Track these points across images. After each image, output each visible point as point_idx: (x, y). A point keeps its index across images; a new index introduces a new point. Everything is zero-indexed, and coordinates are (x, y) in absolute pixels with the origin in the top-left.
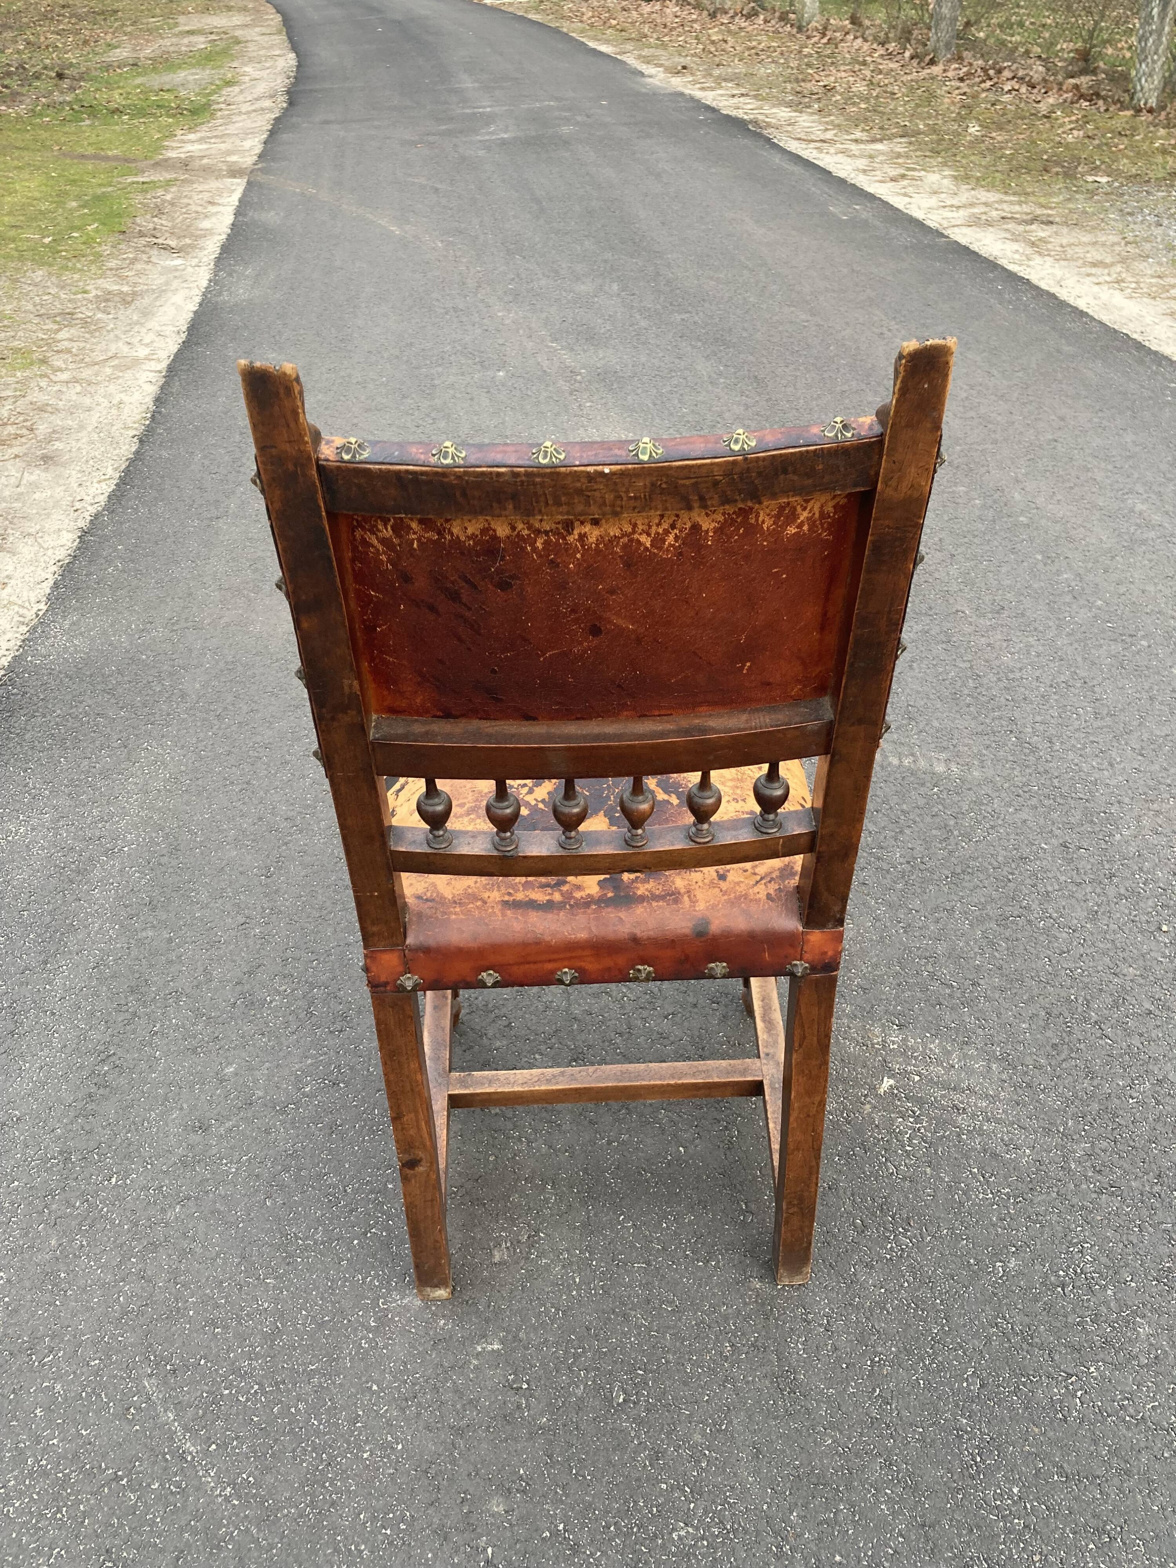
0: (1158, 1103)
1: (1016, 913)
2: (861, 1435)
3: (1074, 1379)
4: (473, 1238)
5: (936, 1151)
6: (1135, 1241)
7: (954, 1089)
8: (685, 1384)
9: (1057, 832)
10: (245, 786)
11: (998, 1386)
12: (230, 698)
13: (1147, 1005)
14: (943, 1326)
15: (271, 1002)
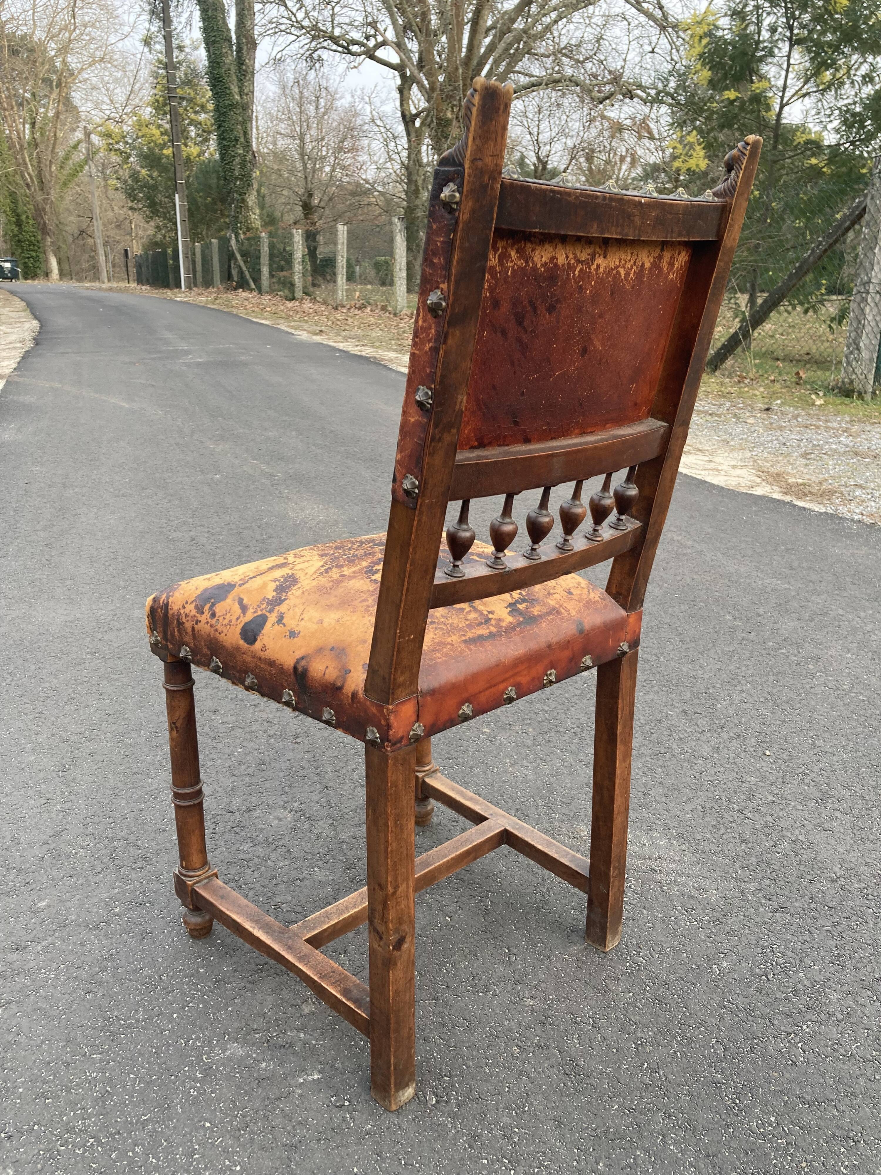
0: (797, 854)
1: (662, 751)
2: (641, 1098)
3: (793, 1035)
4: (282, 999)
5: (647, 899)
6: (808, 940)
7: (650, 859)
8: (486, 1081)
9: (677, 705)
10: (37, 715)
11: (738, 1048)
12: (20, 662)
13: (770, 798)
14: (684, 1013)
15: (76, 853)
